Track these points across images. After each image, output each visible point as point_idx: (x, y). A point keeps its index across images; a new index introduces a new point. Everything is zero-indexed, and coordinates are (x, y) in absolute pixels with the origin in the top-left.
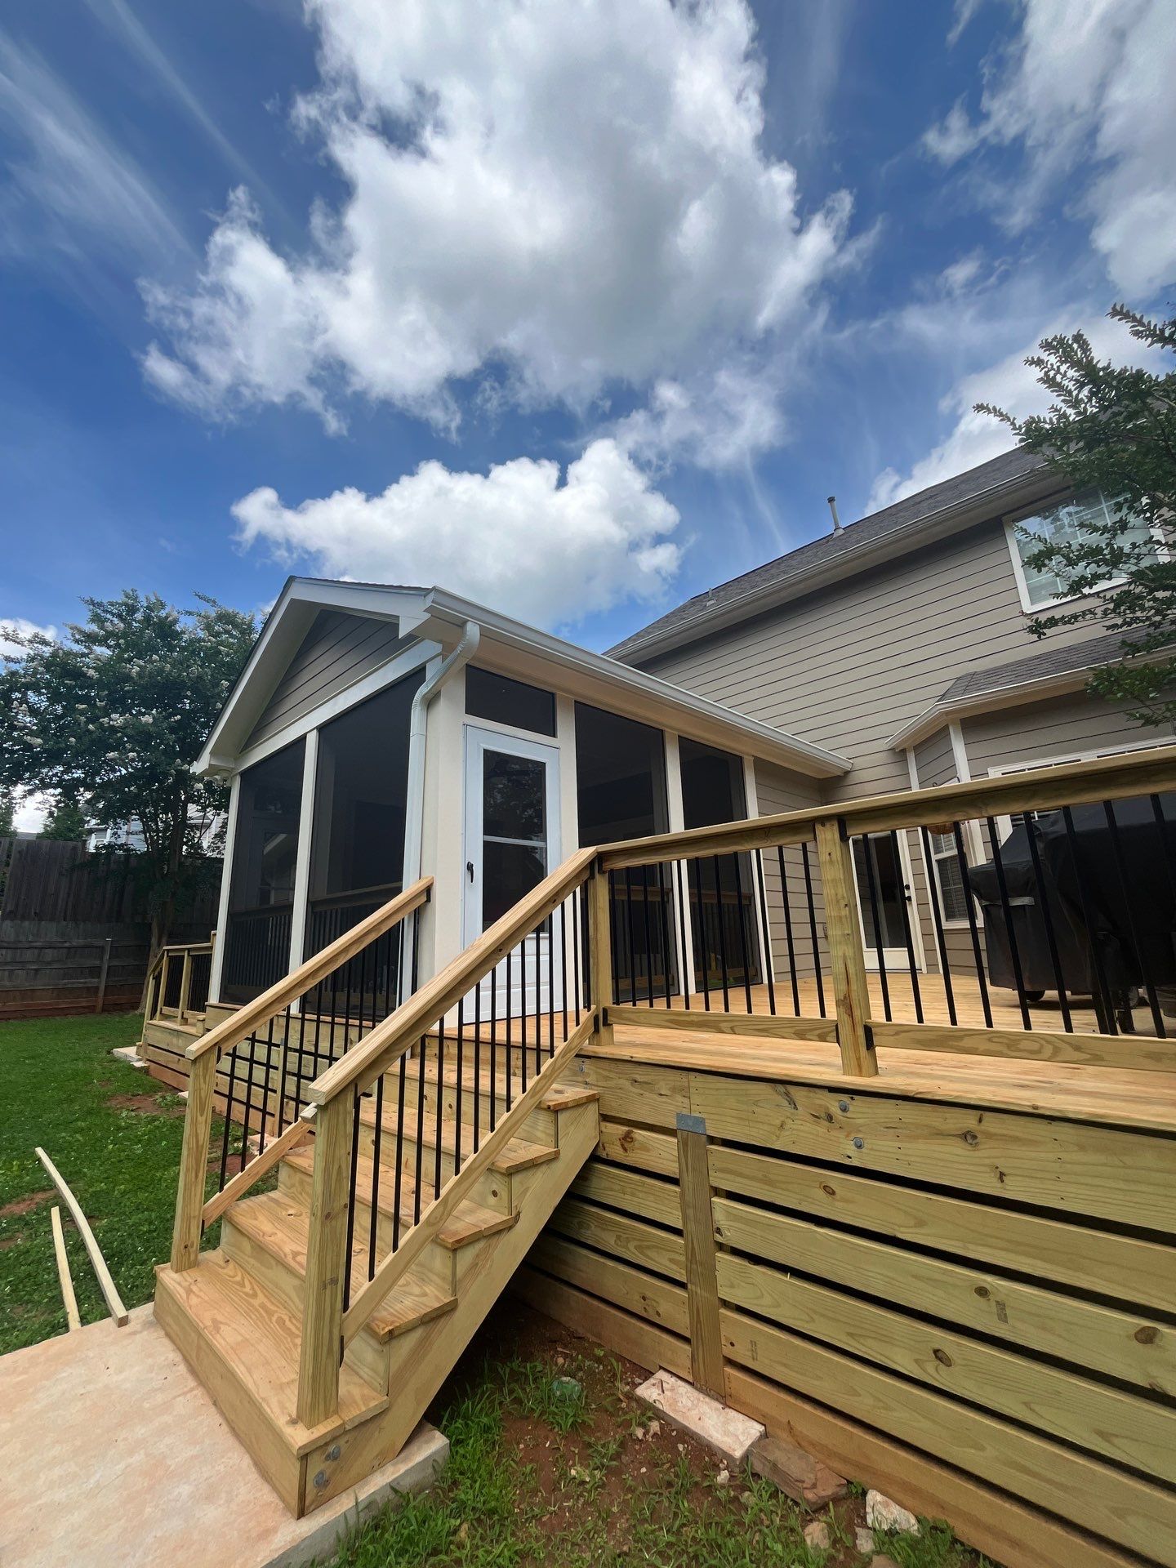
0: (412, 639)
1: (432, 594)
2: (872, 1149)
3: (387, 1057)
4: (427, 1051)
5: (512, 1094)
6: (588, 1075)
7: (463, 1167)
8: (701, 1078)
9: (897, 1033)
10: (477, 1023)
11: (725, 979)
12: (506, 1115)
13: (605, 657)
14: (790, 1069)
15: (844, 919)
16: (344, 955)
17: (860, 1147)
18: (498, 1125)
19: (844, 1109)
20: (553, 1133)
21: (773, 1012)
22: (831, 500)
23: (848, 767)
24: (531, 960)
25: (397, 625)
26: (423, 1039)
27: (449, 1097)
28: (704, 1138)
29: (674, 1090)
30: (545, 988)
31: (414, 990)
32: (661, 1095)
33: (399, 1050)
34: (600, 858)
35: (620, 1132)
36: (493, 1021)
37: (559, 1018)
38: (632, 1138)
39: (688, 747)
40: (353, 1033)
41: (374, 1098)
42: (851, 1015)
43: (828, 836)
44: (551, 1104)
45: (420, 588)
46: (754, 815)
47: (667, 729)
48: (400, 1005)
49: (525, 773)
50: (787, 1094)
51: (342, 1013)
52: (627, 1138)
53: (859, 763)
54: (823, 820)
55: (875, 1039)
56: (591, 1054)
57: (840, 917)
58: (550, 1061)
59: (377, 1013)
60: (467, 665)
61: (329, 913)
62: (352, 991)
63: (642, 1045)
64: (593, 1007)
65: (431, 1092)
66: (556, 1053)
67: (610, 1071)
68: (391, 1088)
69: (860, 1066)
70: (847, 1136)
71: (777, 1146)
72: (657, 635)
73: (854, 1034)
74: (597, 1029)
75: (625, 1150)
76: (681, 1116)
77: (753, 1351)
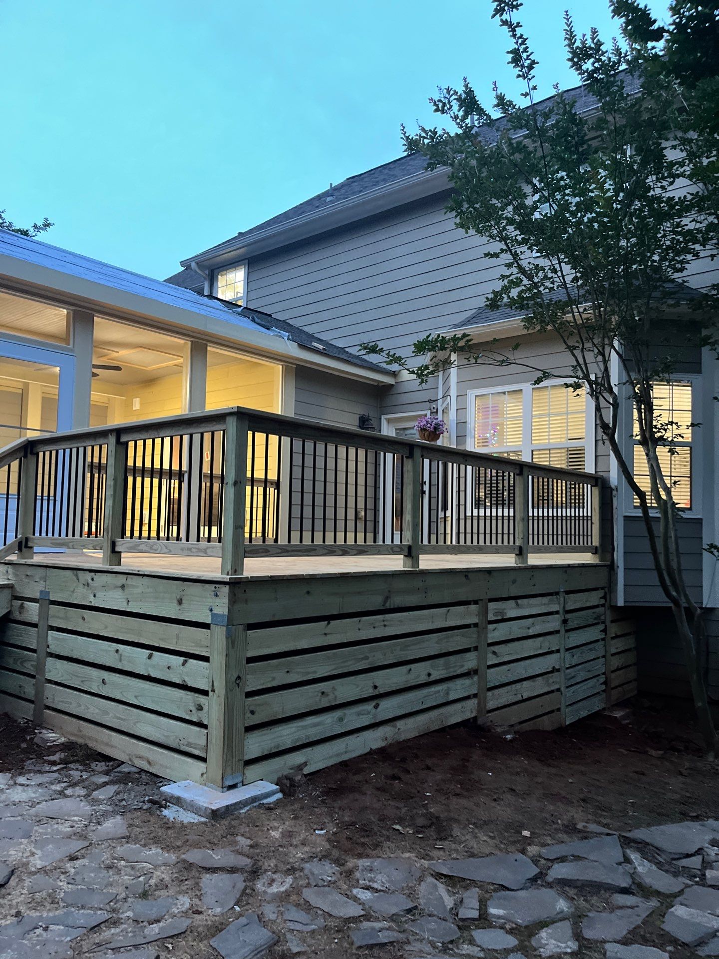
2: (98, 597)
8: (50, 571)
15: (111, 486)
17: (95, 597)
19: (93, 580)
28: (48, 602)
29: (41, 578)
32: (36, 581)
34: (31, 445)
35: (19, 604)
38: (23, 607)
42: (108, 536)
43: (112, 441)
50: (77, 575)
69: (107, 560)
70: (92, 592)
71: (71, 601)
73: (107, 545)
74: (20, 549)
75: (20, 613)
76: (41, 592)
77: (54, 699)
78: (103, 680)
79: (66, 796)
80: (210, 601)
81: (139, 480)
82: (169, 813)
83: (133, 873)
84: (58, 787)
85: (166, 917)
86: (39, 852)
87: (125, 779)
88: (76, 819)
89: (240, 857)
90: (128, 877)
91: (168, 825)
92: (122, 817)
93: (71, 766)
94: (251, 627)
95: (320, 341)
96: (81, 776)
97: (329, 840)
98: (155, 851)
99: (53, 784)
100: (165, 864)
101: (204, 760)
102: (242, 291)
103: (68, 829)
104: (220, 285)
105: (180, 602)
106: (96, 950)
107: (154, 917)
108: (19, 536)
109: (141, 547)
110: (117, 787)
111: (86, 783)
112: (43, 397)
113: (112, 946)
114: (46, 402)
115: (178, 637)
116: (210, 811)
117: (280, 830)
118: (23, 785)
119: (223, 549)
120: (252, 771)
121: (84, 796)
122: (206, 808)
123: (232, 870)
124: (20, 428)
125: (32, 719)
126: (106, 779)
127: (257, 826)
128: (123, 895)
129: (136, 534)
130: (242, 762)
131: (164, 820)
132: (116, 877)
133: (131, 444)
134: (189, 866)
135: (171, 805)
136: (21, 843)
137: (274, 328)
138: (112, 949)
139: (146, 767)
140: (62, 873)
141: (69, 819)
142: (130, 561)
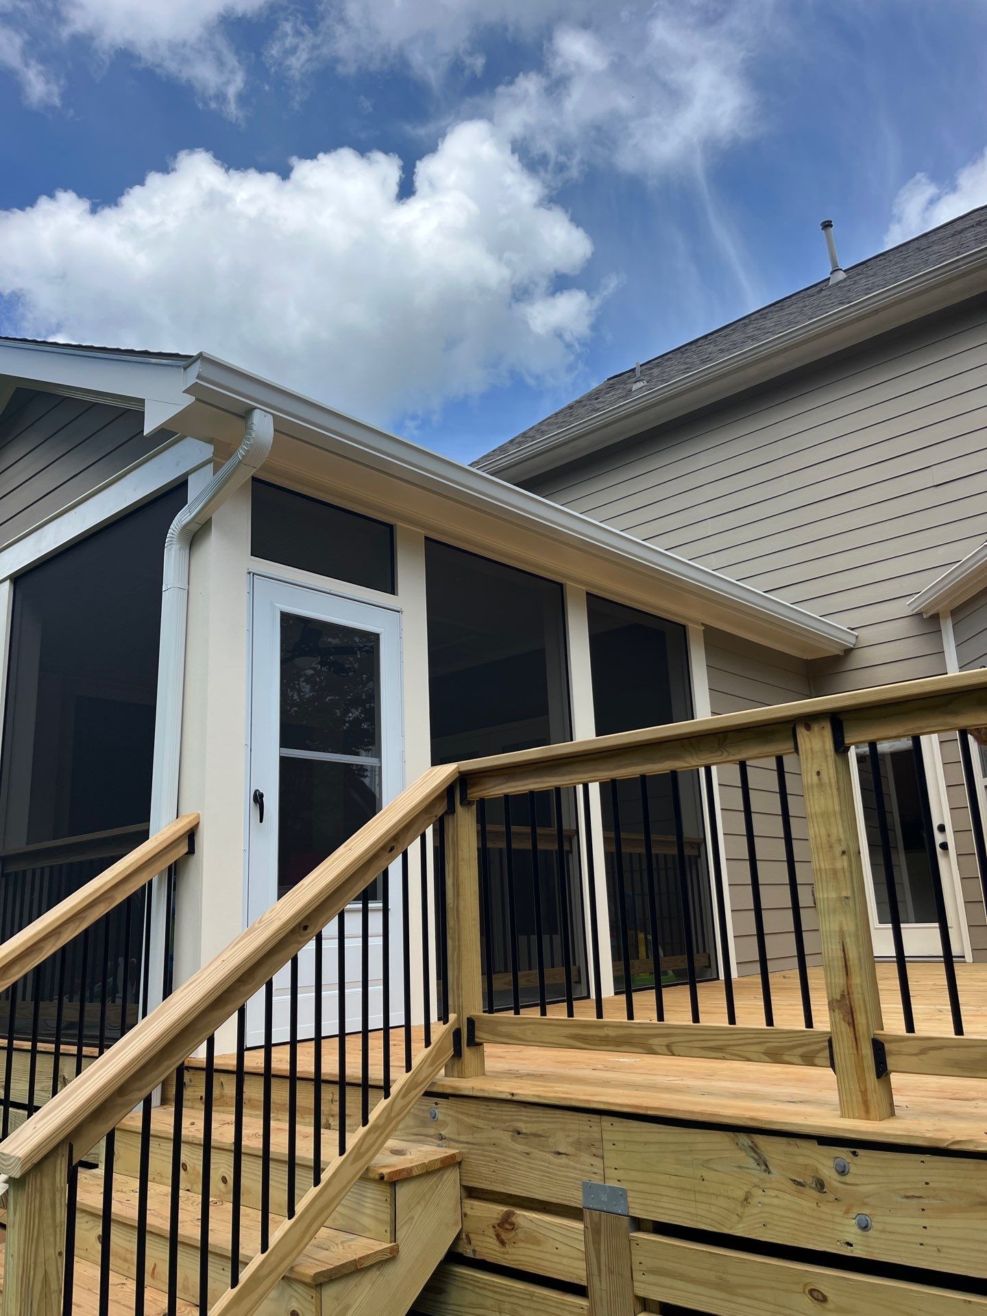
0: (166, 436)
1: (198, 365)
2: (883, 1231)
3: (120, 1101)
4: (187, 1093)
5: (324, 1157)
6: (444, 1124)
7: (244, 1275)
8: (621, 1124)
9: (923, 1051)
10: (268, 1046)
11: (658, 973)
12: (313, 1191)
13: (474, 470)
14: (759, 1110)
15: (840, 875)
16: (52, 940)
17: (865, 1228)
18: (299, 1208)
19: (843, 1172)
20: (387, 1217)
21: (732, 1020)
22: (827, 225)
23: (850, 641)
24: (353, 945)
25: (141, 415)
26: (181, 1070)
27: (222, 1166)
28: (625, 1222)
29: (578, 1144)
30: (376, 990)
31: (168, 991)
32: (559, 1153)
33: (140, 1089)
34: (463, 782)
35: (495, 1216)
36: (294, 1043)
37: (397, 1037)
38: (513, 1224)
39: (599, 608)
40: (68, 1066)
41: (100, 1171)
42: (853, 1024)
43: (817, 742)
44: (385, 1171)
45: (177, 355)
46: (704, 713)
47: (568, 583)
48: (144, 1015)
49: (348, 650)
50: (754, 1148)
51: (51, 1035)
52: (506, 1223)
53: (866, 635)
54: (808, 720)
55: (891, 1061)
56: (449, 1091)
57: (835, 872)
58: (383, 1103)
59: (107, 1034)
60: (254, 479)
61: (29, 875)
62: (65, 999)
63: (528, 1075)
64: (452, 1017)
65: (192, 1158)
66: (394, 1089)
67: (478, 1117)
68: (127, 1153)
69: (866, 1103)
70: (847, 1212)
71: (739, 1231)
72: (555, 435)
73: (857, 1054)
74: (458, 1052)
76: (590, 1187)
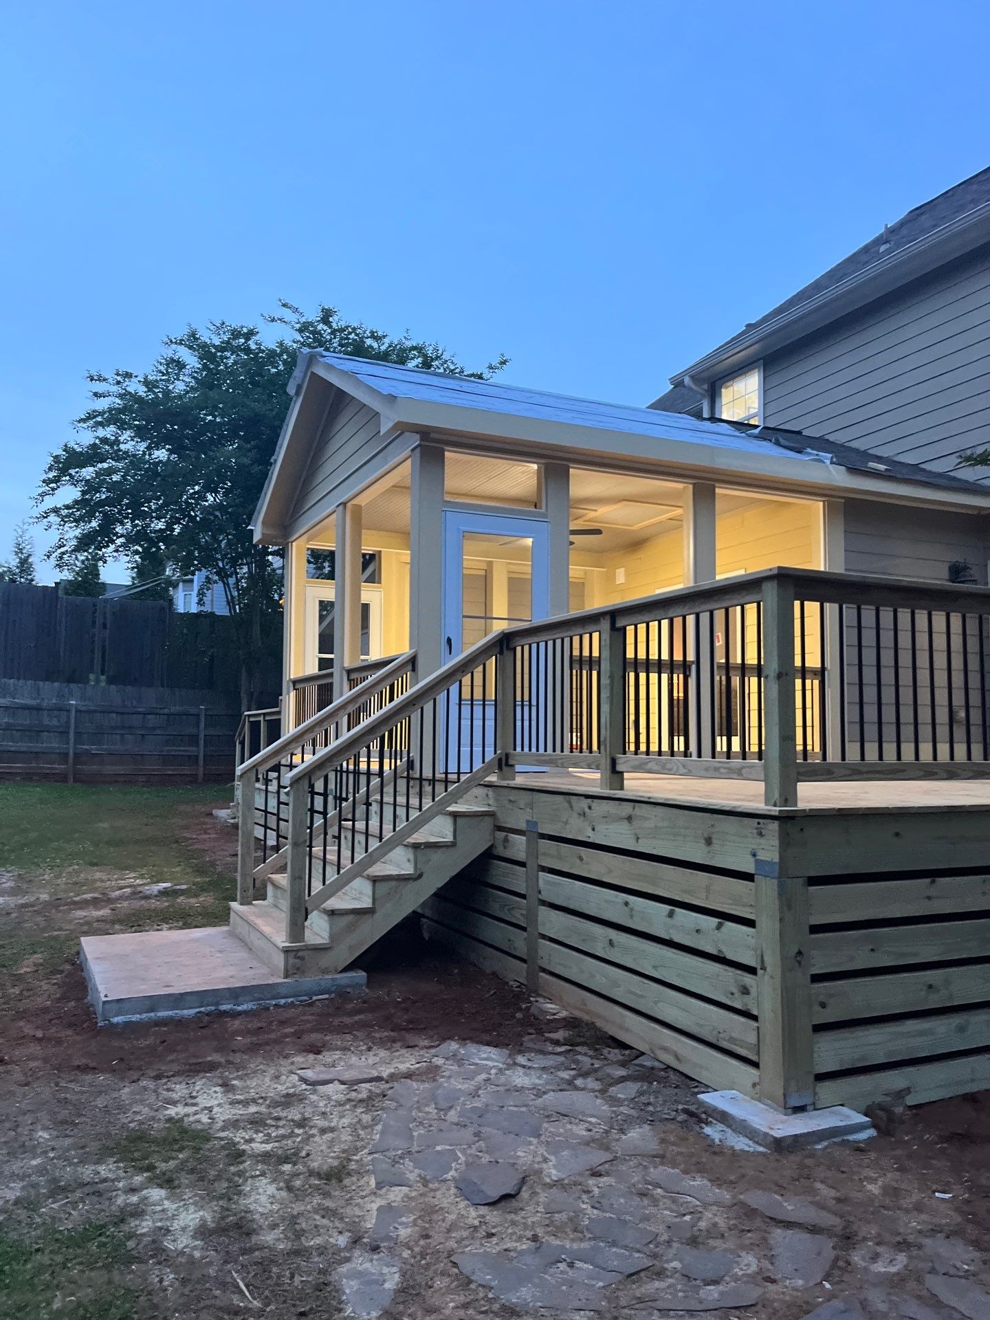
8: (537, 795)
17: (594, 831)
19: (590, 808)
20: (453, 830)
28: (536, 835)
29: (528, 804)
32: (521, 809)
34: (507, 638)
35: (503, 836)
38: (507, 840)
42: (606, 751)
43: (606, 626)
50: (569, 802)
69: (607, 783)
70: (590, 824)
71: (564, 835)
73: (605, 763)
74: (500, 768)
75: (505, 848)
76: (528, 822)
77: (549, 960)
78: (610, 940)
79: (577, 1088)
80: (754, 842)
81: (643, 676)
82: (713, 1132)
83: (674, 1207)
84: (566, 1075)
85: (727, 1278)
86: (552, 1158)
87: (647, 1075)
88: (593, 1120)
89: (824, 1214)
90: (668, 1213)
91: (715, 1150)
92: (650, 1127)
93: (578, 1049)
94: (813, 881)
95: (879, 459)
96: (592, 1064)
97: (957, 1210)
98: (699, 1182)
99: (559, 1070)
100: (715, 1203)
101: (755, 1065)
102: (756, 405)
103: (584, 1133)
104: (723, 403)
105: (709, 841)
106: (637, 1306)
107: (710, 1275)
108: (498, 752)
109: (650, 766)
110: (640, 1084)
111: (600, 1074)
112: (509, 579)
113: (660, 1304)
114: (515, 585)
115: (708, 890)
116: (772, 1139)
117: (880, 1183)
118: (524, 1067)
119: (766, 768)
120: (827, 1090)
121: (599, 1091)
122: (766, 1134)
123: (814, 1230)
124: (485, 618)
125: (525, 983)
126: (622, 1072)
127: (843, 1172)
128: (665, 1237)
129: (643, 748)
130: (812, 1077)
131: (709, 1142)
132: (652, 1210)
133: (630, 630)
134: (751, 1213)
135: (714, 1122)
136: (530, 1143)
137: (809, 450)
138: (659, 1310)
139: (674, 1064)
140: (584, 1192)
141: (584, 1118)
142: (636, 783)
